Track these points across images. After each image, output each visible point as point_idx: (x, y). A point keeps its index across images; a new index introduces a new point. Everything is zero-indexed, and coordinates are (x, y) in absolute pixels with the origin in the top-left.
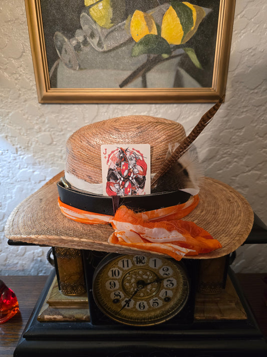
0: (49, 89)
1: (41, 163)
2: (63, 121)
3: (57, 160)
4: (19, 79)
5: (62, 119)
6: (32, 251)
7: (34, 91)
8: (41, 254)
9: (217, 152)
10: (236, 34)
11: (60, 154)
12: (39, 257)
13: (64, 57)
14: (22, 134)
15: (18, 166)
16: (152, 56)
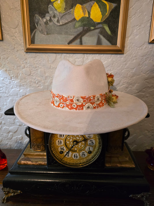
0: (30, 45)
1: (24, 86)
2: (37, 62)
3: (33, 84)
4: (15, 39)
5: (36, 61)
6: (16, 137)
7: (22, 46)
8: (21, 138)
9: (120, 82)
10: (130, 18)
11: (34, 81)
12: (20, 140)
13: (39, 28)
14: (15, 69)
15: (11, 87)
16: (85, 28)
